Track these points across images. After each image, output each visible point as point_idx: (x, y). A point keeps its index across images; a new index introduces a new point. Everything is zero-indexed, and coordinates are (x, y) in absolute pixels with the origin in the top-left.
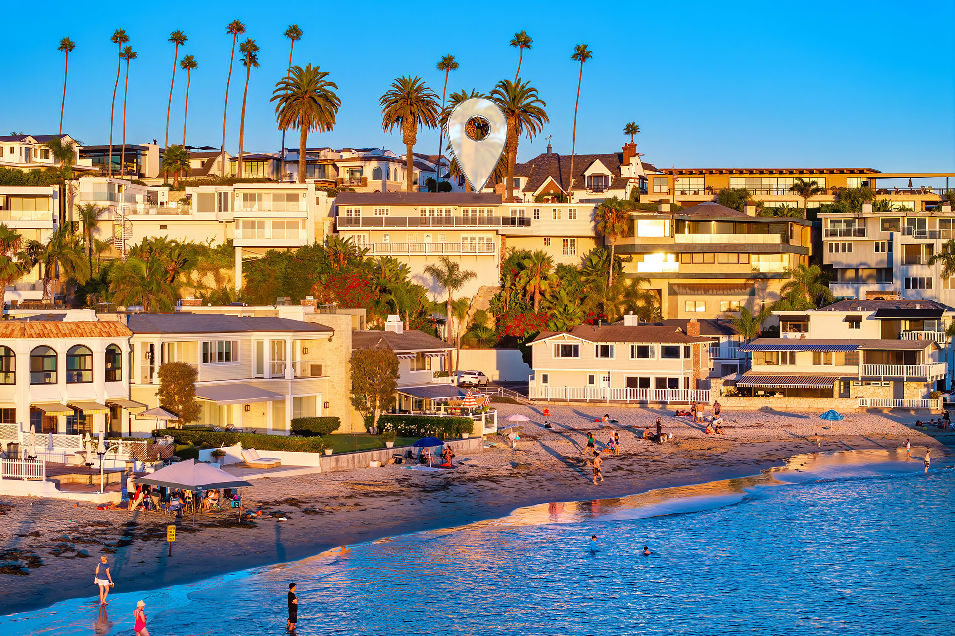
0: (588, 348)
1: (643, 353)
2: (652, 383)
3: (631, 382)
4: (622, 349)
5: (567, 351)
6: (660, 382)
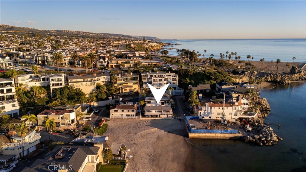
0: (120, 110)
1: (129, 111)
2: (130, 116)
3: (127, 115)
4: (125, 111)
5: (116, 111)
6: (131, 115)
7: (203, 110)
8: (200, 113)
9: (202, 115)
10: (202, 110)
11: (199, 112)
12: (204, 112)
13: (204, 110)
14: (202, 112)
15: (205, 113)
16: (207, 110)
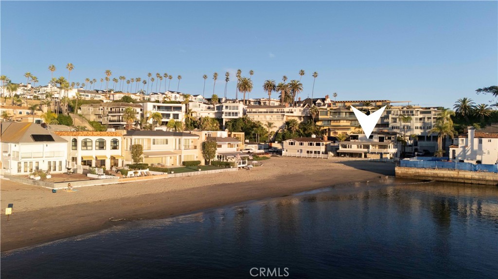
0: (297, 143)
1: (311, 144)
2: (313, 152)
3: (308, 152)
4: (306, 143)
5: (292, 144)
7: (460, 146)
8: (454, 151)
9: (459, 156)
10: (458, 146)
11: (451, 150)
12: (462, 149)
13: (464, 145)
14: (458, 151)
15: (464, 151)
16: (469, 144)
